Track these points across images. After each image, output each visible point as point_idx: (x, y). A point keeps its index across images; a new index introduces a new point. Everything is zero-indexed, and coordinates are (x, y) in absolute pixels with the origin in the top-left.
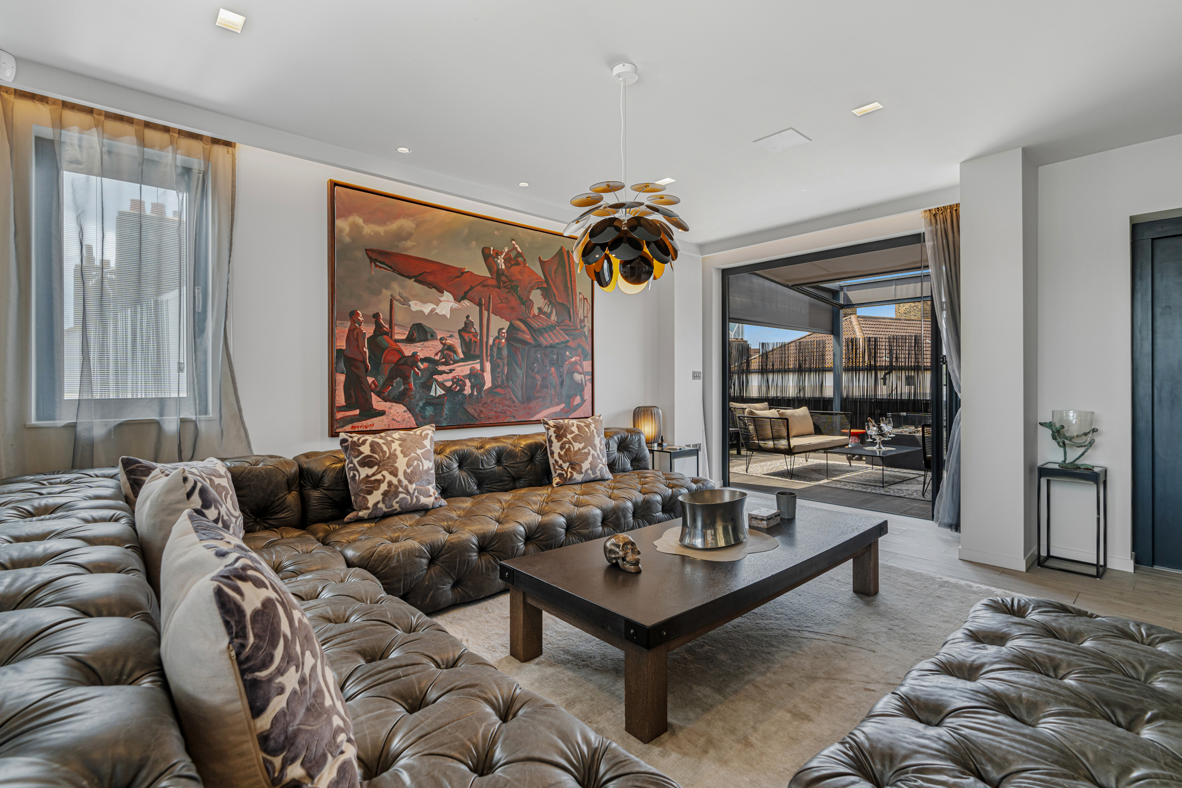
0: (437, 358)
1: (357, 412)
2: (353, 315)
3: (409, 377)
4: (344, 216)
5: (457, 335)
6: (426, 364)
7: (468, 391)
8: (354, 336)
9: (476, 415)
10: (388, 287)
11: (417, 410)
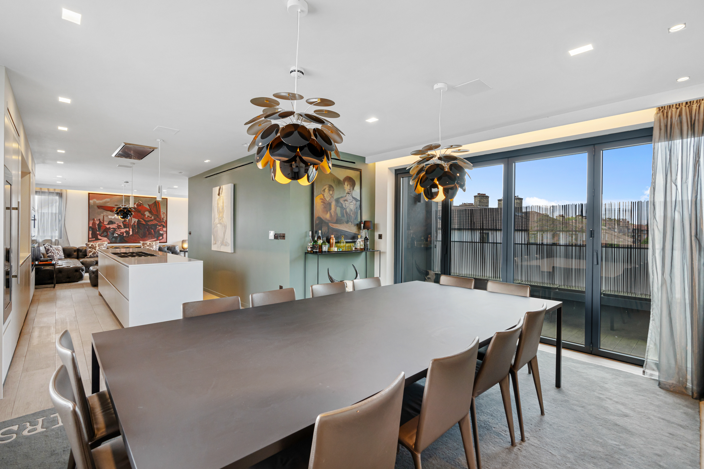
0: (116, 228)
1: (94, 239)
2: (94, 220)
3: (108, 232)
4: (92, 199)
5: (122, 223)
6: (113, 229)
7: (125, 235)
8: (94, 224)
9: (127, 240)
10: (102, 213)
11: (110, 239)
